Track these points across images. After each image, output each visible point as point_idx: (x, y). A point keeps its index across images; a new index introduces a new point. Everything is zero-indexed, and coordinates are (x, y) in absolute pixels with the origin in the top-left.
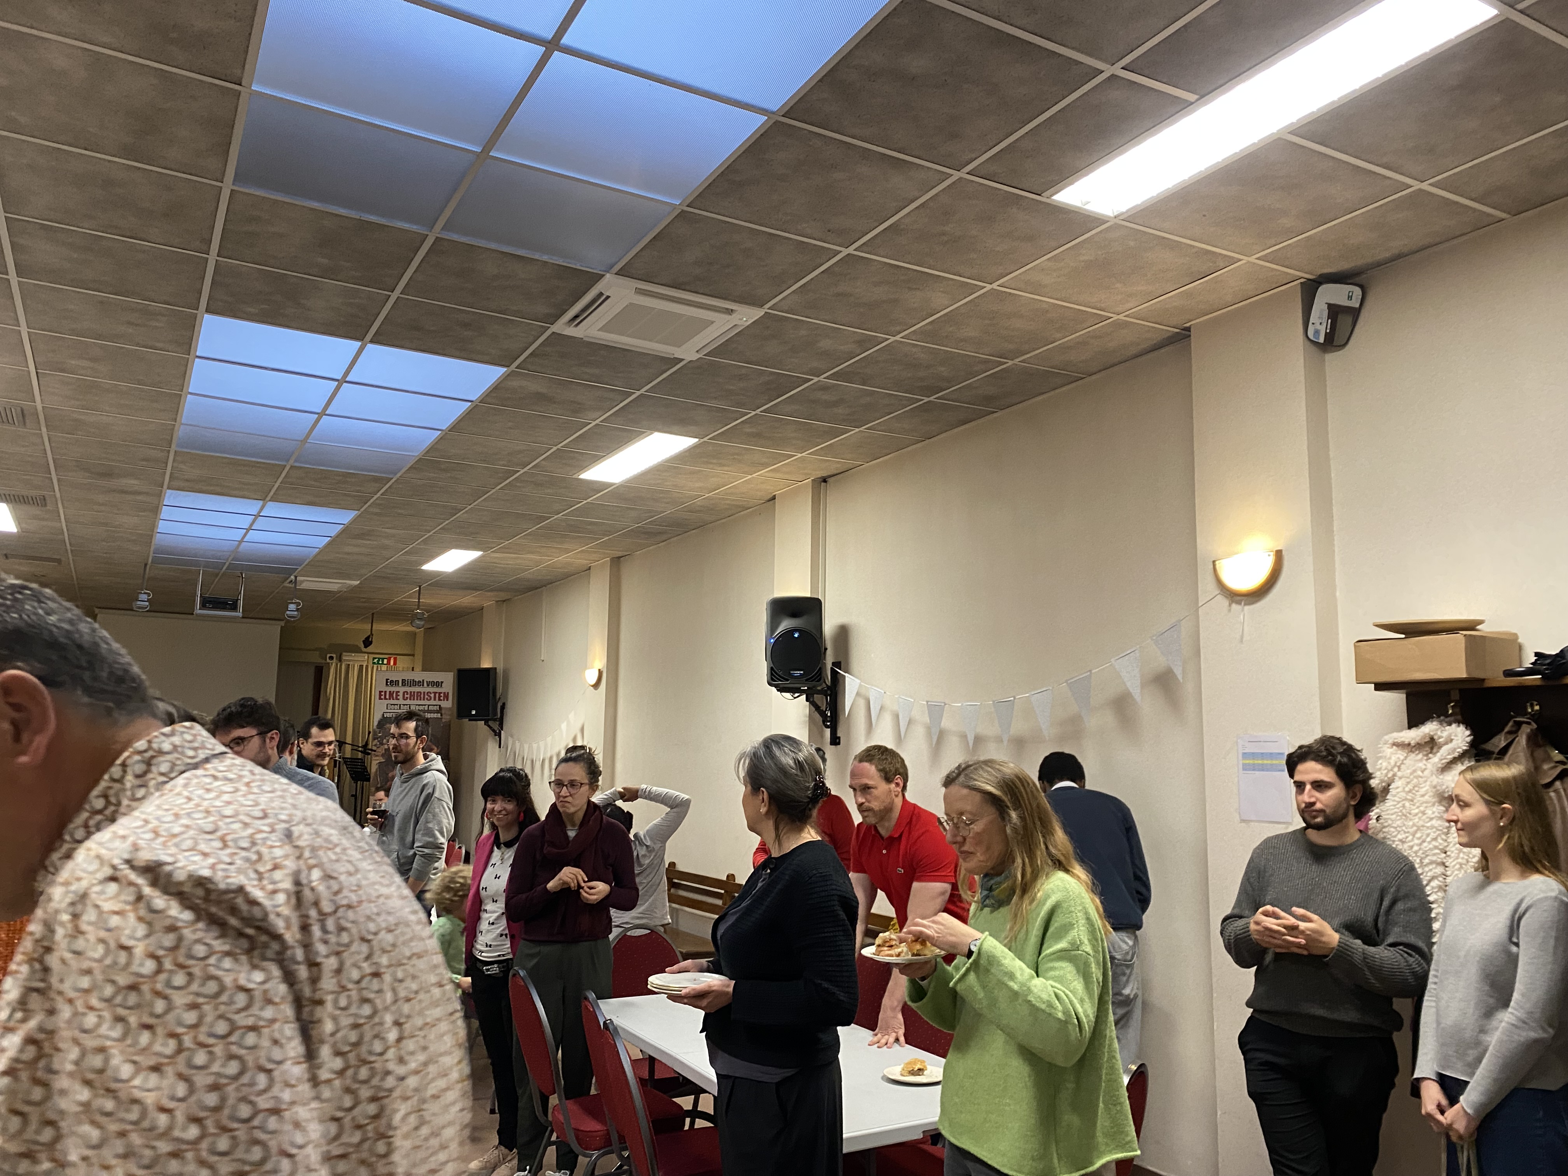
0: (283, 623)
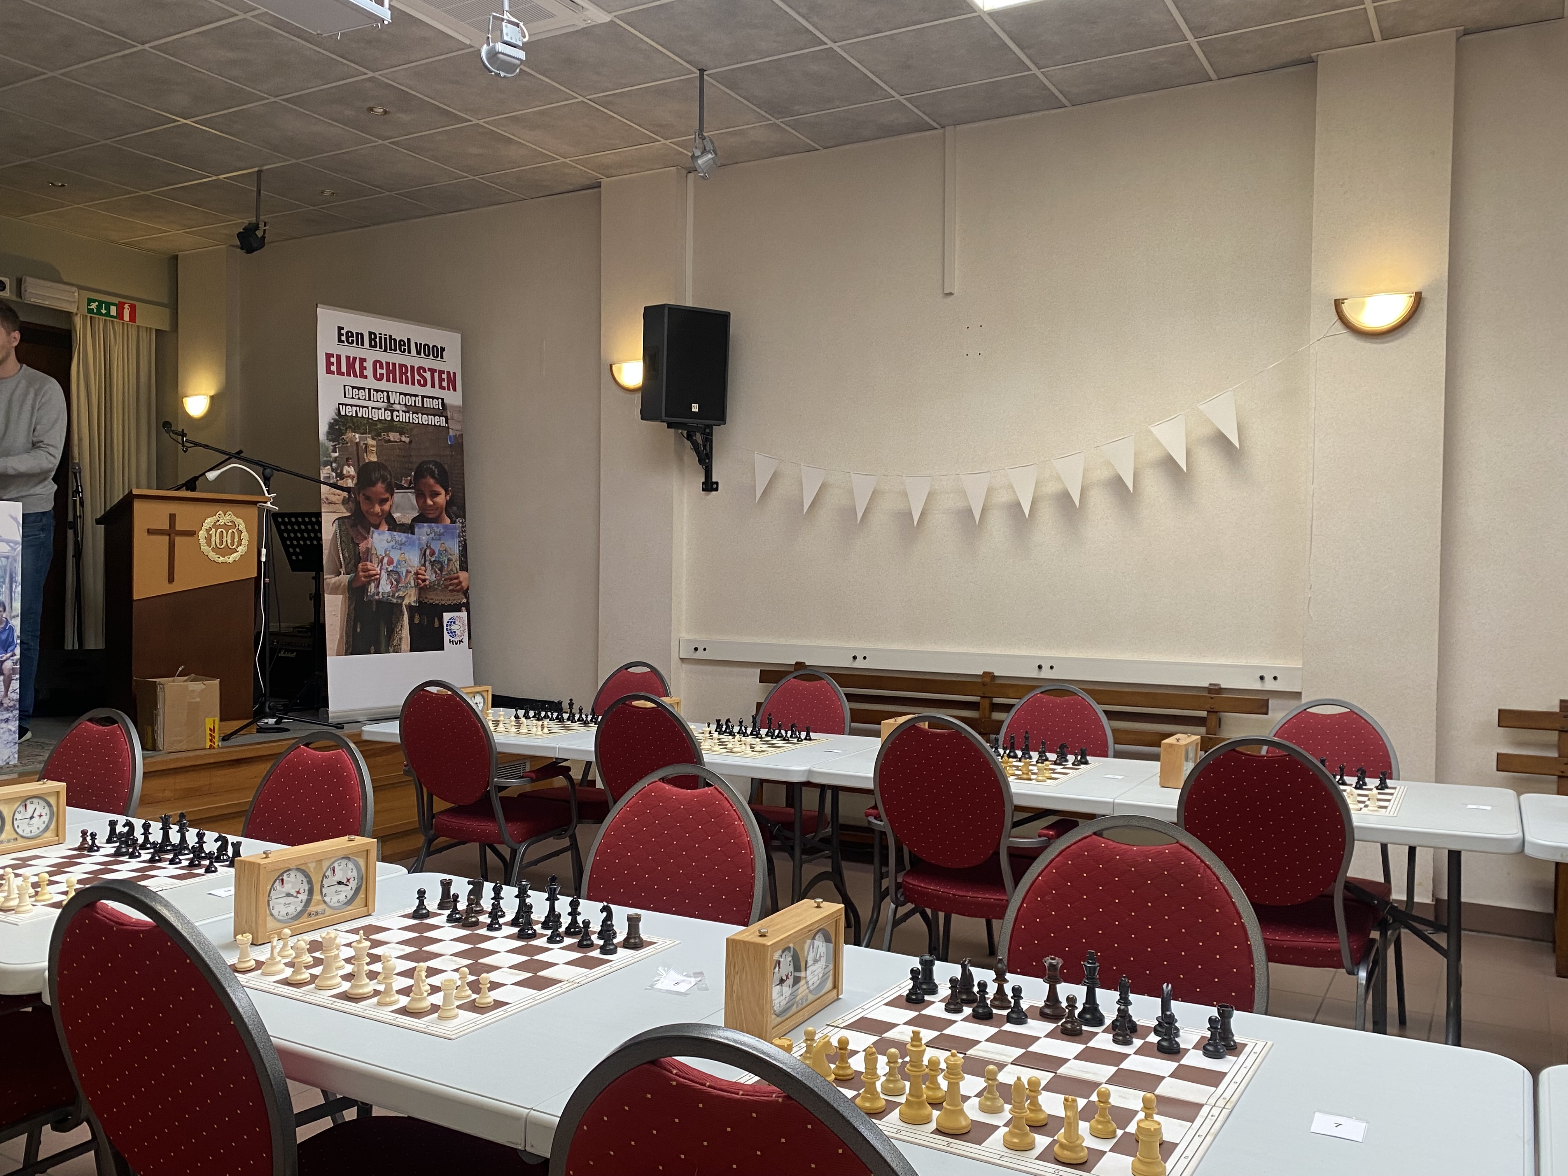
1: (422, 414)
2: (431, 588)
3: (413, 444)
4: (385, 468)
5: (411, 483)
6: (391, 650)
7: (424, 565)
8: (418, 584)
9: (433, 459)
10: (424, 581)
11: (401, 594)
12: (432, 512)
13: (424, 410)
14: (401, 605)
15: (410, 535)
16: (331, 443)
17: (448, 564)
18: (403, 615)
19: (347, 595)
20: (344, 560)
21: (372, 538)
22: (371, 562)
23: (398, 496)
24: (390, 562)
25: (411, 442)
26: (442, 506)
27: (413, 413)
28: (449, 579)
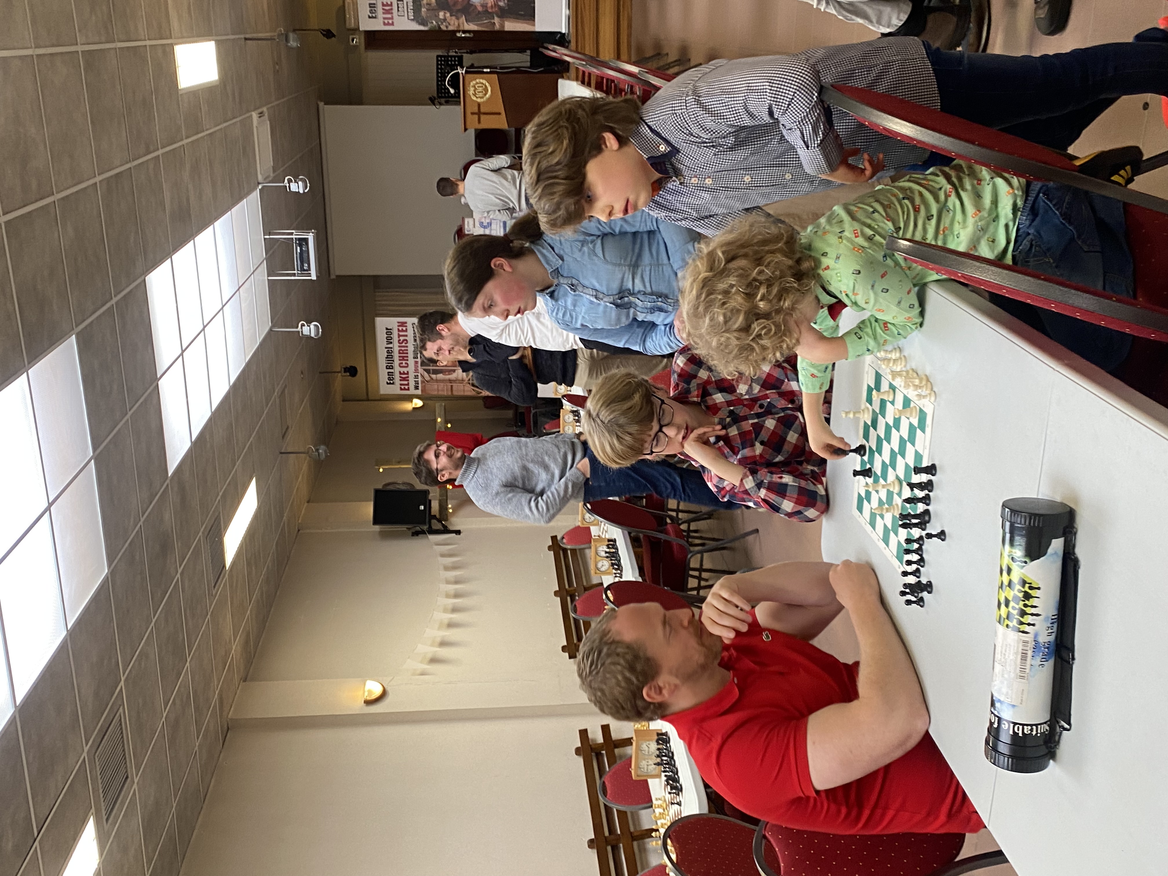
0: (321, 104)
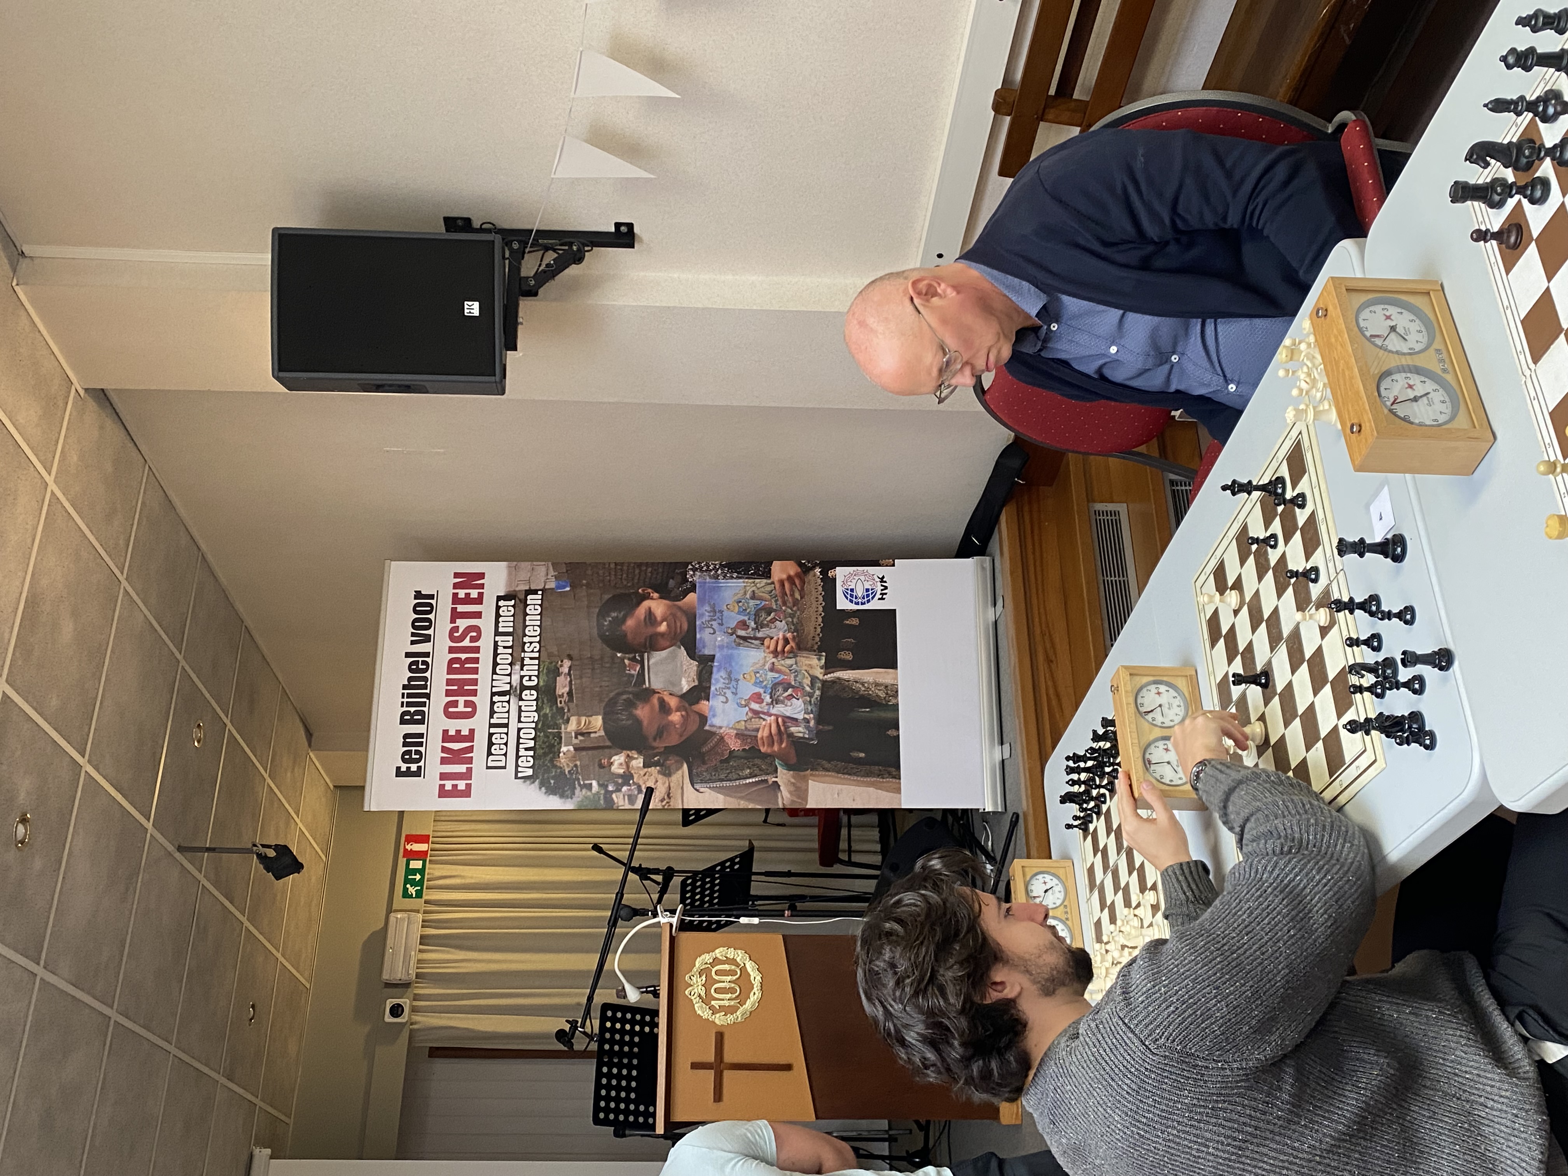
1: (525, 635)
2: (797, 628)
3: (575, 653)
4: (612, 703)
5: (633, 659)
6: (893, 701)
7: (762, 640)
8: (790, 652)
9: (595, 620)
10: (786, 641)
11: (807, 681)
12: (678, 624)
13: (518, 633)
14: (824, 682)
15: (715, 664)
16: (577, 791)
17: (761, 599)
18: (839, 678)
19: (809, 772)
20: (756, 776)
21: (721, 728)
22: (757, 730)
23: (656, 681)
24: (757, 697)
25: (570, 657)
26: (669, 607)
27: (525, 652)
28: (783, 598)
